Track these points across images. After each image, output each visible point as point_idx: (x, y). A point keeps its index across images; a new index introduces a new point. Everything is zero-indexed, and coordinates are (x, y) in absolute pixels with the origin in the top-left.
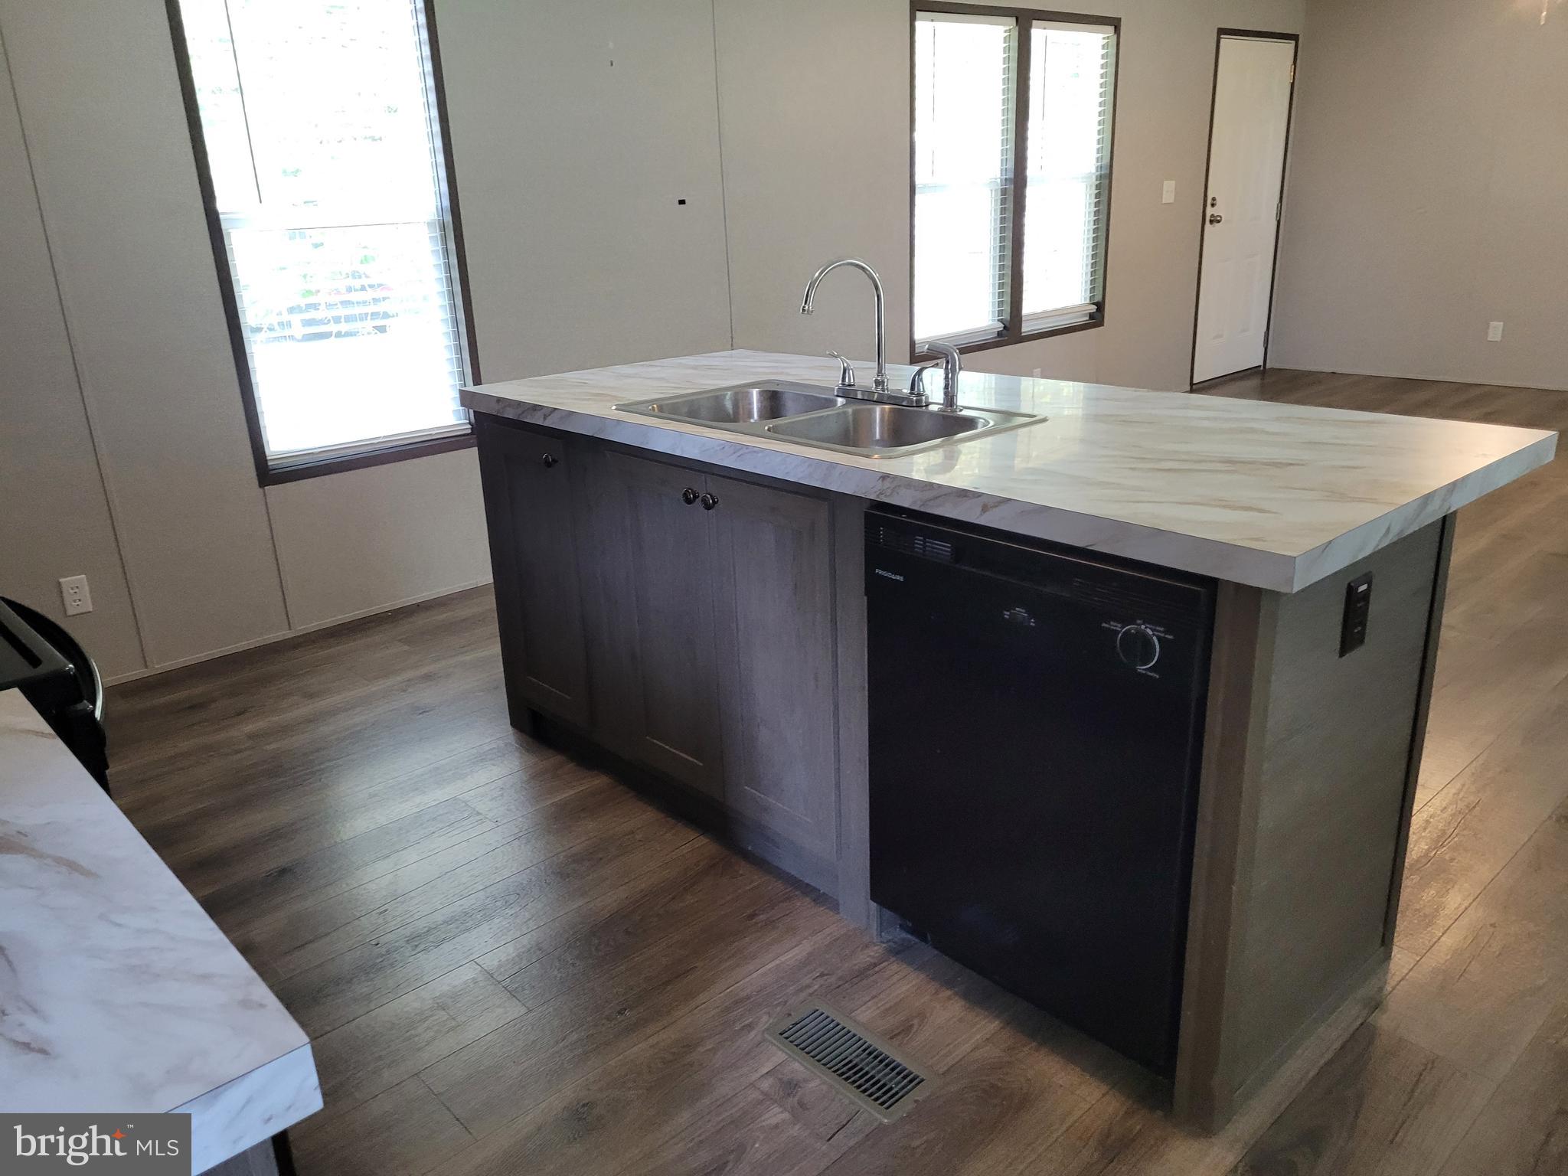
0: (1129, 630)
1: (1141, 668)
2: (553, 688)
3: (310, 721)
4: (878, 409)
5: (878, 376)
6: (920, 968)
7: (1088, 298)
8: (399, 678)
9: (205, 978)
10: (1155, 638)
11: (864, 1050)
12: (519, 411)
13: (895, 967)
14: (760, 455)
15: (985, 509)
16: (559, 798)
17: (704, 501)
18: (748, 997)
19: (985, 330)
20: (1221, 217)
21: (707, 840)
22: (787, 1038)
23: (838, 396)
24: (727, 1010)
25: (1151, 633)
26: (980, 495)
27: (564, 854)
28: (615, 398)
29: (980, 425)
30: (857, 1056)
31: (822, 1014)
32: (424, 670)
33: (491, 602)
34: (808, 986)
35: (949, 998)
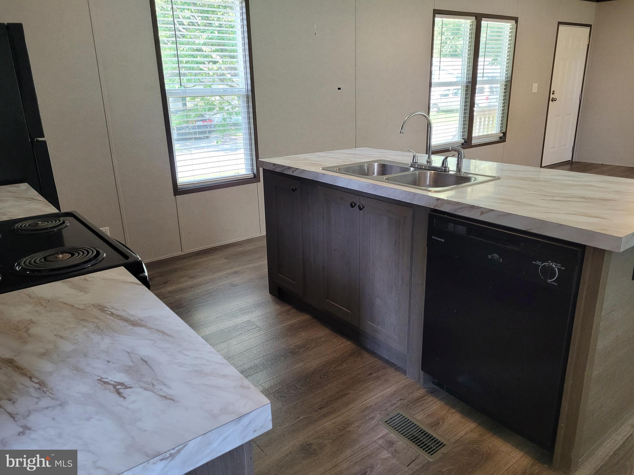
0: (545, 265)
1: (549, 281)
2: (289, 279)
3: (192, 287)
4: (429, 172)
5: (428, 159)
6: (441, 399)
7: (499, 131)
8: (225, 272)
9: (224, 376)
10: (556, 268)
11: (420, 431)
12: (283, 169)
13: (430, 399)
14: (384, 189)
15: (482, 213)
16: (290, 323)
17: (359, 207)
18: (371, 406)
19: (457, 143)
20: (556, 99)
21: (351, 343)
22: (388, 424)
23: (410, 167)
24: (364, 411)
25: (554, 266)
26: (480, 208)
27: (294, 345)
28: (320, 165)
29: (472, 180)
30: (417, 433)
31: (402, 415)
32: (235, 270)
33: (264, 243)
34: (395, 404)
35: (454, 413)
